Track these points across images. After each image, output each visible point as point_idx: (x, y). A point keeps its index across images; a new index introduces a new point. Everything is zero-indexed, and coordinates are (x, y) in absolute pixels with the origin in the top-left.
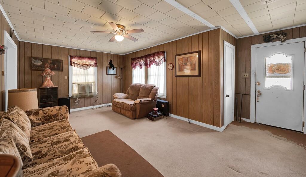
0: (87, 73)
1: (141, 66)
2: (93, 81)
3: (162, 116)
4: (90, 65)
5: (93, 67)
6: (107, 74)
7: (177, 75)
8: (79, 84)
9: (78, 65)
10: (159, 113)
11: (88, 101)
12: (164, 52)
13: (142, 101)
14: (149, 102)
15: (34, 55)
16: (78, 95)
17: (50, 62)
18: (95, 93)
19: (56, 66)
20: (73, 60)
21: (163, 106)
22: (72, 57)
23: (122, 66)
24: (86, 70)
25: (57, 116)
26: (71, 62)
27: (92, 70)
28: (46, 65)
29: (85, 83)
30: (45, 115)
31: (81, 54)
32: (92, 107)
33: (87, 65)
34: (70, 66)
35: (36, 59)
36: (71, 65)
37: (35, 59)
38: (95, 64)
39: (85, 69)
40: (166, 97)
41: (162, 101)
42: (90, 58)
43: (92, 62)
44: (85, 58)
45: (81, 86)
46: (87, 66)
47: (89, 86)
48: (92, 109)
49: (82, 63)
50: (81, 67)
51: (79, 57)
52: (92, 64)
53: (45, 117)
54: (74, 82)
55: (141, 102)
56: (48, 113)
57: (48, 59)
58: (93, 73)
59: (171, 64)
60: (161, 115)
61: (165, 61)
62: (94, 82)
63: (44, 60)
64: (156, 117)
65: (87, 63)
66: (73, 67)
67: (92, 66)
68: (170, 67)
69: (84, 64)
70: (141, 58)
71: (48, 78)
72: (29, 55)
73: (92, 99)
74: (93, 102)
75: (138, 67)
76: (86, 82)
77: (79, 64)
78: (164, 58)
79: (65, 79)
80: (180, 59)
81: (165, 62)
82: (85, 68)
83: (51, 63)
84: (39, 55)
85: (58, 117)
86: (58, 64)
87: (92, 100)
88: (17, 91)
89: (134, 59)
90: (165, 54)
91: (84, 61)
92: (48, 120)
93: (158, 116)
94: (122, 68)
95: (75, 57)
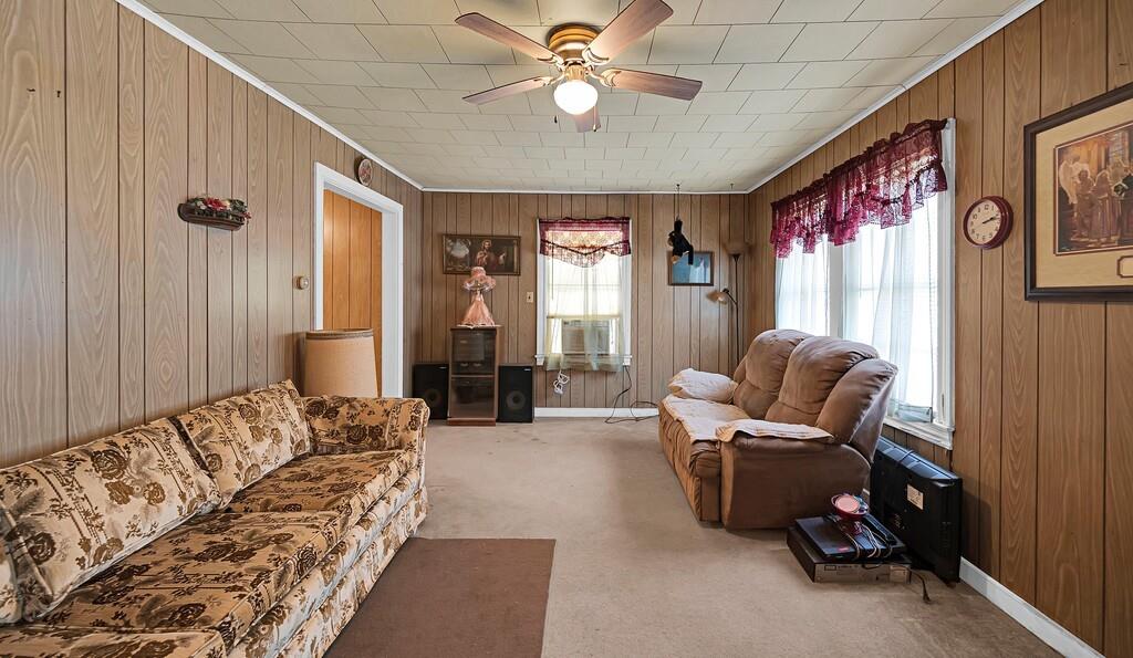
0: (594, 280)
1: (808, 235)
2: (616, 312)
3: (900, 571)
4: (605, 248)
5: (615, 257)
6: (672, 283)
7: (1040, 284)
8: (566, 320)
9: (565, 252)
10: (870, 543)
11: (595, 387)
12: (936, 127)
13: (749, 436)
14: (799, 451)
15: (451, 230)
16: (562, 360)
17: (487, 244)
18: (621, 357)
19: (501, 257)
20: (549, 235)
21: (916, 497)
22: (546, 224)
23: (736, 246)
24: (590, 269)
25: (381, 434)
26: (544, 241)
27: (612, 267)
28: (478, 256)
29: (586, 316)
30: (350, 422)
31: (578, 210)
32: (608, 412)
33: (595, 249)
34: (540, 256)
35: (454, 237)
36: (543, 251)
37: (454, 241)
38: (624, 242)
39: (586, 266)
40: (947, 436)
41: (915, 461)
42: (604, 221)
43: (613, 236)
44: (585, 222)
45: (573, 328)
46: (596, 251)
47: (599, 331)
48: (607, 420)
49: (576, 243)
50: (575, 256)
51: (567, 222)
52: (611, 242)
53: (349, 428)
54: (552, 313)
55: (745, 441)
56: (358, 418)
57: (482, 238)
58: (615, 280)
59: (991, 204)
60: (883, 558)
61: (941, 184)
62: (620, 316)
63: (474, 241)
64: (833, 559)
65: (594, 243)
66: (549, 260)
67: (612, 252)
68: (986, 223)
69: (584, 247)
70: (810, 193)
71: (479, 298)
72: (441, 229)
73: (611, 379)
74: (615, 394)
75: (796, 246)
76: (590, 313)
77: (566, 248)
78: (936, 164)
79: (528, 301)
80: (1074, 152)
81: (948, 195)
82: (585, 260)
83: (489, 250)
84: (463, 229)
85: (381, 439)
86: (508, 253)
87: (613, 385)
88: (320, 335)
89: (782, 206)
90: (948, 136)
91: (585, 234)
92: (355, 442)
93: (863, 558)
94: (736, 256)
95: (556, 222)
